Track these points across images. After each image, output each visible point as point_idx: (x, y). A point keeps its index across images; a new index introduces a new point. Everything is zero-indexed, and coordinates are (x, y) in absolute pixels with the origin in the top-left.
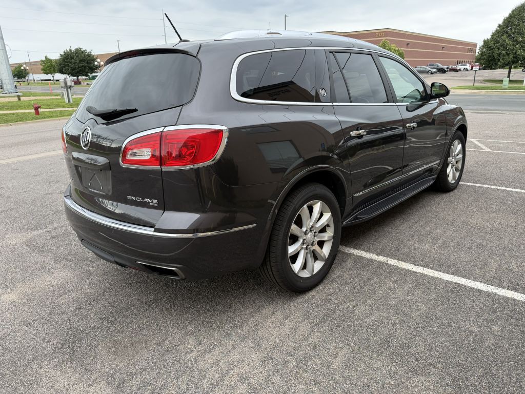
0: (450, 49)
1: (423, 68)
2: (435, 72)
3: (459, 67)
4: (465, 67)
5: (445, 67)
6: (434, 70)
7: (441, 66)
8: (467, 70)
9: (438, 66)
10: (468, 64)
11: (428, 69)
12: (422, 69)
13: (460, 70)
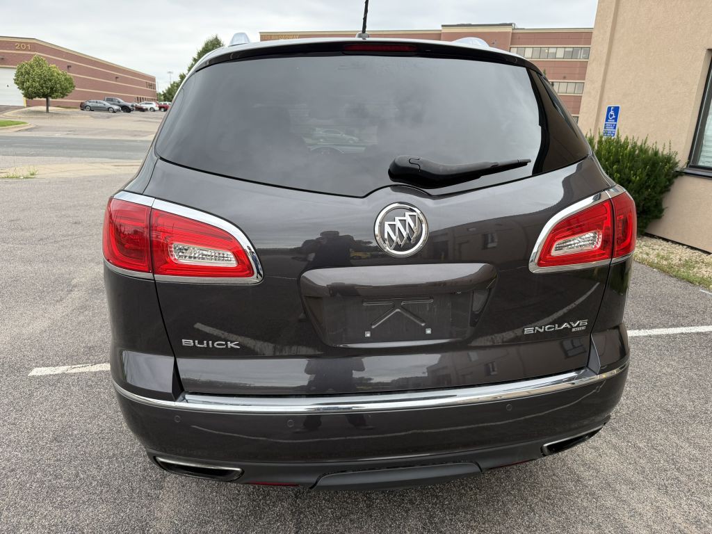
0: (126, 80)
1: (100, 103)
2: (118, 110)
3: (145, 106)
4: (151, 106)
5: (129, 104)
6: (116, 107)
7: (123, 102)
8: (154, 111)
9: (119, 102)
10: (154, 103)
11: (108, 104)
12: (99, 105)
13: (146, 110)
